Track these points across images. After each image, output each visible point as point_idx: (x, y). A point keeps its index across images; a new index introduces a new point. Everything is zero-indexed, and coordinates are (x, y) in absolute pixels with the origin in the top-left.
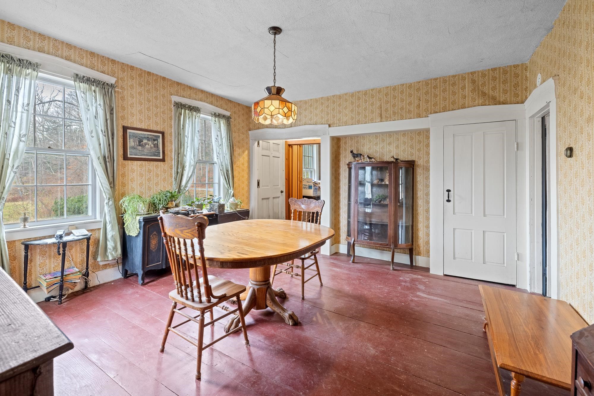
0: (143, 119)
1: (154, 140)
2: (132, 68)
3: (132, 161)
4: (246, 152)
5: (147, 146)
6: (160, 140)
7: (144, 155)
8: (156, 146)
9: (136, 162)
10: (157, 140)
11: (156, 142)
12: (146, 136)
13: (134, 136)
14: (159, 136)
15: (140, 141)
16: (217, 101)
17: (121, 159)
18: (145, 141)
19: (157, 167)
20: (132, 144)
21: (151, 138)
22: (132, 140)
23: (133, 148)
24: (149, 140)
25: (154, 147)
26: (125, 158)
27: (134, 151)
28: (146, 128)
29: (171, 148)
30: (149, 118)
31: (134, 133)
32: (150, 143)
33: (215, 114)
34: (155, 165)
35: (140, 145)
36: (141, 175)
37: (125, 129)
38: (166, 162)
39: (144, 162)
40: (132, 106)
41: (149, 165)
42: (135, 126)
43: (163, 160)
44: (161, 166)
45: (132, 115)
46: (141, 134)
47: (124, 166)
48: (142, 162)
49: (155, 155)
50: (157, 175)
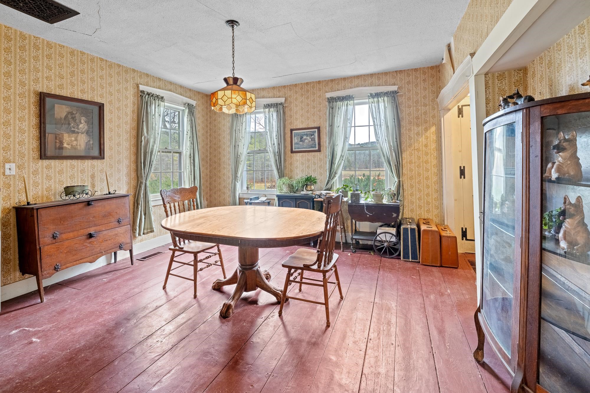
0: (304, 121)
1: (312, 135)
2: (296, 85)
3: (296, 154)
4: (433, 129)
5: (306, 141)
6: (316, 135)
7: (304, 148)
8: (313, 140)
9: (298, 154)
10: (314, 135)
11: (313, 136)
12: (305, 133)
13: (297, 135)
14: (315, 131)
15: (301, 138)
16: (379, 79)
17: (290, 152)
18: (305, 137)
19: (314, 156)
20: (296, 141)
21: (309, 134)
22: (296, 138)
23: (296, 144)
24: (307, 136)
25: (311, 141)
26: (292, 152)
27: (297, 146)
28: (306, 127)
29: (325, 139)
30: (308, 118)
31: (297, 133)
32: (308, 138)
33: (371, 95)
34: (312, 155)
35: (301, 141)
36: (302, 164)
37: (292, 130)
38: (322, 152)
39: (304, 154)
40: (296, 113)
41: (308, 156)
42: (298, 127)
43: (319, 150)
44: (317, 156)
45: (297, 119)
46: (302, 132)
47: (291, 157)
48: (303, 153)
49: (312, 147)
50: (315, 164)
